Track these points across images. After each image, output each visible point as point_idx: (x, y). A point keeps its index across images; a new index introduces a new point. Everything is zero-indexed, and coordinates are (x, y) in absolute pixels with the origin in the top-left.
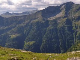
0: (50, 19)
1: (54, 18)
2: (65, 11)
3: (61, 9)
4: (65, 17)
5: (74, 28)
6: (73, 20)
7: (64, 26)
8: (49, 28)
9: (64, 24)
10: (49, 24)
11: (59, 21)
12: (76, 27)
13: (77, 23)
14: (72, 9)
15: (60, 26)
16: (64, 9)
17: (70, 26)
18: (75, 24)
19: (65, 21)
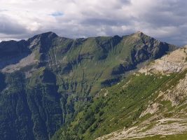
0: (8, 70)
1: (18, 67)
2: (40, 52)
3: (31, 47)
4: (41, 65)
5: (61, 89)
6: (57, 72)
7: (39, 86)
8: (6, 92)
9: (40, 80)
10: (6, 81)
11: (28, 75)
12: (64, 85)
13: (65, 77)
14: (54, 48)
15: (30, 85)
16: (38, 48)
17: (52, 84)
18: (62, 79)
19: (41, 74)
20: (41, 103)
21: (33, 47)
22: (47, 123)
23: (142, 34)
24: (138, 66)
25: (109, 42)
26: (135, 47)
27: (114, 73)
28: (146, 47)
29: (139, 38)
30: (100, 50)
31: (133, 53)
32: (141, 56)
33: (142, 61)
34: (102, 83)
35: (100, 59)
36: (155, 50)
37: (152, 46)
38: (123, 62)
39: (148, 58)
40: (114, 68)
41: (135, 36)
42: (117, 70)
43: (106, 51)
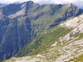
0: (11, 17)
1: (15, 16)
2: (26, 10)
3: (22, 7)
4: (25, 15)
5: (32, 27)
6: (32, 19)
7: (23, 25)
8: (9, 26)
9: (24, 22)
10: (10, 22)
11: (19, 20)
12: (33, 25)
13: (35, 22)
14: (32, 8)
15: (20, 24)
16: (25, 8)
17: (29, 24)
18: (33, 22)
19: (25, 20)
20: (23, 32)
21: (23, 7)
22: (24, 41)
23: (72, 4)
24: (67, 19)
25: (56, 7)
26: (67, 10)
27: (56, 21)
28: (73, 10)
29: (70, 6)
30: (51, 10)
31: (66, 13)
32: (70, 14)
33: (69, 17)
34: (50, 26)
35: (51, 14)
36: (76, 12)
37: (75, 10)
38: (61, 17)
39: (72, 16)
40: (56, 19)
41: (69, 5)
42: (57, 20)
43: (54, 11)
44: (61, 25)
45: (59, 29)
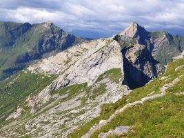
23: (52, 24)
24: (44, 55)
25: (18, 29)
26: (43, 36)
27: (18, 61)
28: (54, 37)
29: (49, 28)
30: (7, 36)
31: (41, 42)
32: (48, 46)
33: (48, 51)
34: (4, 71)
35: (6, 45)
36: (62, 41)
37: (60, 37)
38: (29, 50)
39: (54, 49)
40: (19, 57)
41: (46, 26)
42: (22, 58)
43: (14, 38)
44: (31, 69)
45: (25, 79)
